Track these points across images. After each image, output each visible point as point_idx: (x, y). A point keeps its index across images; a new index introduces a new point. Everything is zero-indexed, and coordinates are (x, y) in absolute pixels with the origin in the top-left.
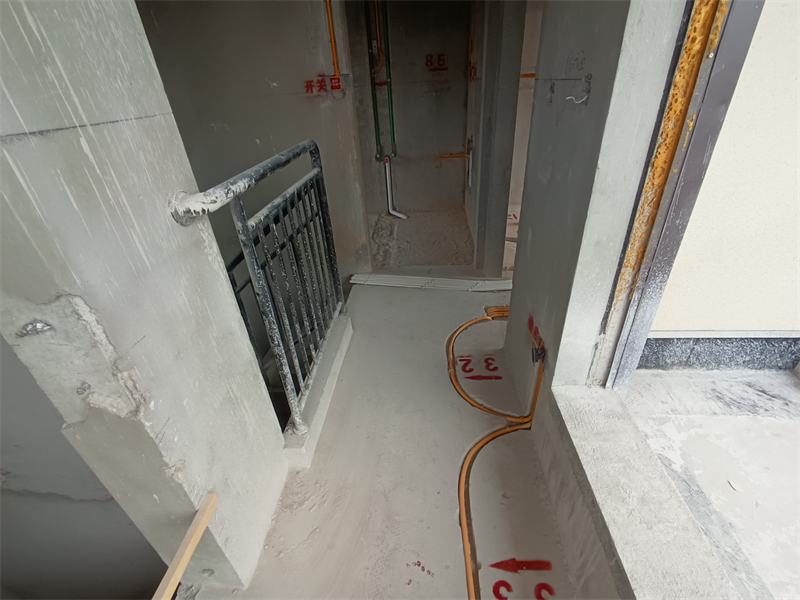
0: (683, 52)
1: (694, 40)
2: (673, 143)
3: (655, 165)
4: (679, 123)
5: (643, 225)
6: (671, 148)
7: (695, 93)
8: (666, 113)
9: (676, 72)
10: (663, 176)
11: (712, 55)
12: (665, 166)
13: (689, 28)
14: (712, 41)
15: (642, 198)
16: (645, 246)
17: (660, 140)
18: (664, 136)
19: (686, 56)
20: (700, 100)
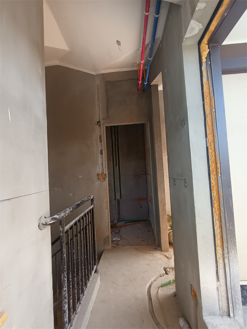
0: (211, 174)
1: (213, 171)
2: (218, 200)
3: (215, 207)
4: (218, 193)
5: (218, 229)
6: (218, 201)
7: (219, 185)
8: (212, 191)
9: (211, 179)
10: (219, 211)
11: (220, 175)
12: (218, 207)
13: (210, 168)
14: (218, 172)
15: (214, 218)
16: (222, 237)
17: (213, 199)
18: (214, 197)
19: (212, 175)
20: (221, 187)
